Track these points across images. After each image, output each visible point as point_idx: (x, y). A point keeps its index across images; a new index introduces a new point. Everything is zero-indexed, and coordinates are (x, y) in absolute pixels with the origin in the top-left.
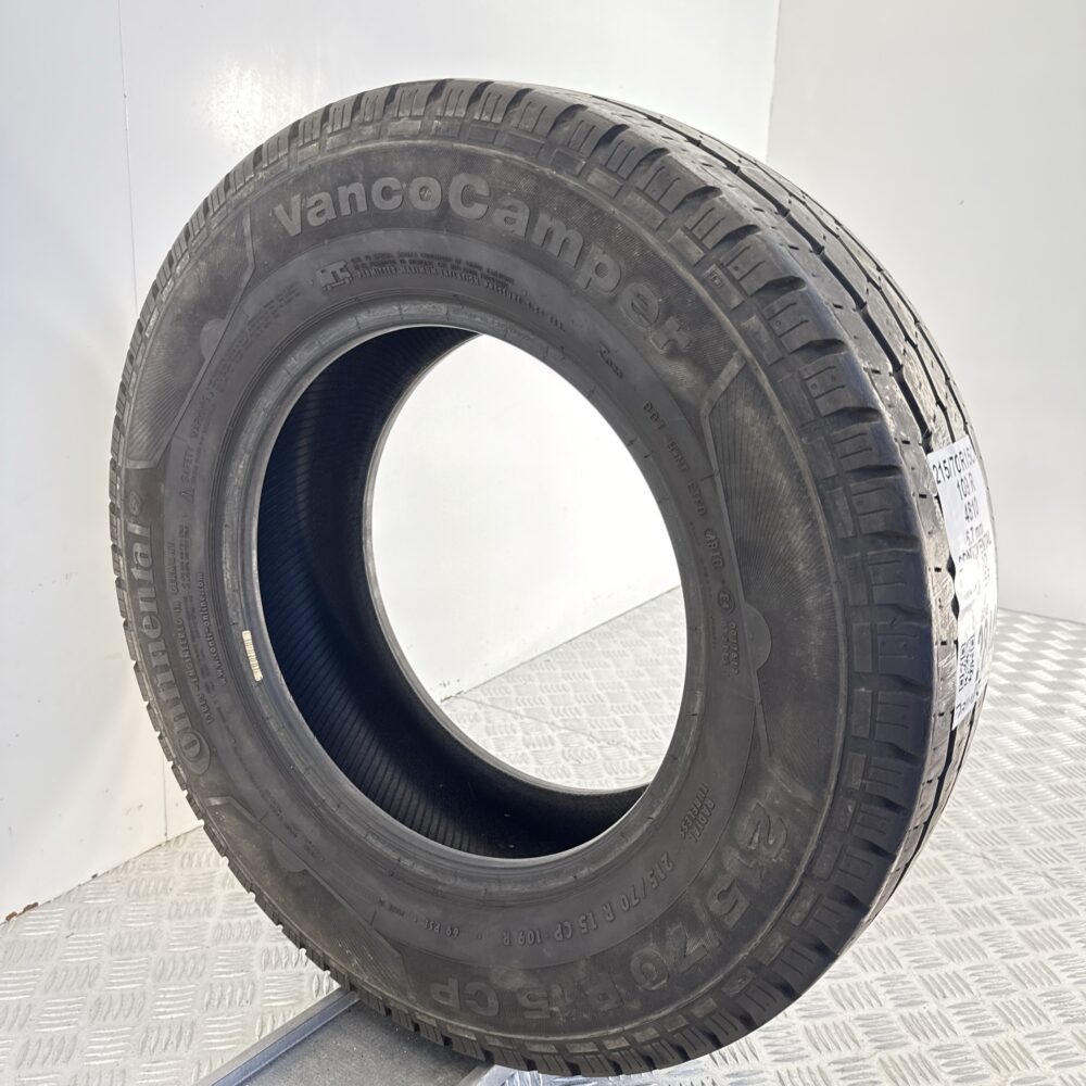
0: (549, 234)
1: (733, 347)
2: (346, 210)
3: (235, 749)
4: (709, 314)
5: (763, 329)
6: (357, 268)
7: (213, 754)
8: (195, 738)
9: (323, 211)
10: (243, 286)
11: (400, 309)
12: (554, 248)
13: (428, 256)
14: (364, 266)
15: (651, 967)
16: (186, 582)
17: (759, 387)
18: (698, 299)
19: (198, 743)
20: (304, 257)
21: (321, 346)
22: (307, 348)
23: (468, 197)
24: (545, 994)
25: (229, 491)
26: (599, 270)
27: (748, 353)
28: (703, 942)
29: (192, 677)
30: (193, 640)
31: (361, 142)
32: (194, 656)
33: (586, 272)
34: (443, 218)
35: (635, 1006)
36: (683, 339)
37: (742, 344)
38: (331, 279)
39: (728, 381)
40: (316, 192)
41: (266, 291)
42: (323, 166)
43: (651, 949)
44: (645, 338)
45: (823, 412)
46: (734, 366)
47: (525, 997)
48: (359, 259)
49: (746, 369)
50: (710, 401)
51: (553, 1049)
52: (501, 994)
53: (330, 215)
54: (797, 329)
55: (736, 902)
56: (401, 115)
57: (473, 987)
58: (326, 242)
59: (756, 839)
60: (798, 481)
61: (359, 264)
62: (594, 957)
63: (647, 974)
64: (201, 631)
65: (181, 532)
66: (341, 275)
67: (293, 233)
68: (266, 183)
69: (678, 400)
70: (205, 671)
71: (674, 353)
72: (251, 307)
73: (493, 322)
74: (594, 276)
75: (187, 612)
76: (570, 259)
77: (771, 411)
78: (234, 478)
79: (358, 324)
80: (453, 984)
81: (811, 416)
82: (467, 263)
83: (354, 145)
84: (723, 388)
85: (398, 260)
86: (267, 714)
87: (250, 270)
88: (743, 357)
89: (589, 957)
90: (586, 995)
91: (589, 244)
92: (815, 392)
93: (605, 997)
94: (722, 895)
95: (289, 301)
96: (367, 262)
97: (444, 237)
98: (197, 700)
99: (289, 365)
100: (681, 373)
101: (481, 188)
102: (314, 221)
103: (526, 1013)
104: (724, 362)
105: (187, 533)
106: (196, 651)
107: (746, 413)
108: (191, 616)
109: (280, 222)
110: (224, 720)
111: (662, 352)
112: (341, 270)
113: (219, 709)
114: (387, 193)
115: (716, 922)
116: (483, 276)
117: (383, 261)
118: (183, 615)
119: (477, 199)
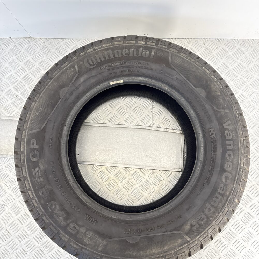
0: (217, 198)
1: (192, 239)
2: (227, 142)
3: (92, 76)
4: (199, 234)
5: (195, 245)
6: (214, 141)
7: (90, 69)
8: (94, 63)
9: (228, 136)
10: (213, 106)
11: (202, 147)
12: (214, 199)
13: (215, 162)
14: (214, 143)
15: (54, 207)
16: (138, 67)
17: (184, 244)
18: (202, 232)
19: (93, 64)
20: (218, 127)
21: (195, 121)
22: (195, 116)
23: (227, 178)
24: (40, 176)
25: (160, 83)
26: (209, 210)
27: (191, 242)
28: (62, 221)
29: (112, 65)
30: (122, 66)
31: (241, 149)
32: (118, 66)
33: (209, 206)
34: (223, 170)
35: (42, 202)
36: (194, 228)
37: (193, 241)
38: (212, 132)
39: (186, 238)
40: (232, 134)
41: (211, 112)
42: (238, 137)
43: (58, 207)
44: (195, 219)
45: (178, 256)
46: (188, 239)
47: (38, 170)
48: (216, 142)
49: (188, 242)
50: (182, 233)
51: (25, 175)
52: (37, 162)
53: (227, 138)
54: (194, 250)
55: (74, 231)
56: (245, 160)
57: (37, 153)
58: (221, 134)
59: (89, 236)
60: (166, 251)
61: (215, 142)
62: (52, 190)
63: (51, 206)
64: (124, 69)
65: (151, 68)
66: (213, 135)
67: (224, 125)
68: (235, 118)
69: (182, 225)
70: (113, 69)
71: (192, 226)
72: (207, 106)
73: (198, 173)
74: (208, 208)
75: (129, 66)
76: (212, 203)
77: (179, 246)
78: (164, 85)
79: (200, 133)
80: (37, 147)
81: (178, 254)
82: (213, 173)
83: (240, 146)
84: (184, 236)
85: (214, 153)
86: (101, 85)
87: (217, 109)
88: (190, 241)
89: (52, 189)
90: (42, 188)
91: (214, 208)
92: (182, 254)
93: (43, 194)
94: (74, 227)
95: (208, 118)
96: (214, 144)
97: (219, 169)
98: (105, 65)
99: (191, 110)
100: (187, 227)
101: (228, 181)
102: (226, 132)
103: (34, 169)
104: (189, 237)
105: (151, 70)
106: (119, 67)
107: (179, 241)
108: (128, 67)
109: (227, 122)
110: (100, 73)
111: (192, 223)
112: (214, 136)
113: (103, 72)
114: (230, 155)
115: (68, 225)
116: (209, 177)
117: (215, 149)
118: (129, 65)
119: (226, 181)
